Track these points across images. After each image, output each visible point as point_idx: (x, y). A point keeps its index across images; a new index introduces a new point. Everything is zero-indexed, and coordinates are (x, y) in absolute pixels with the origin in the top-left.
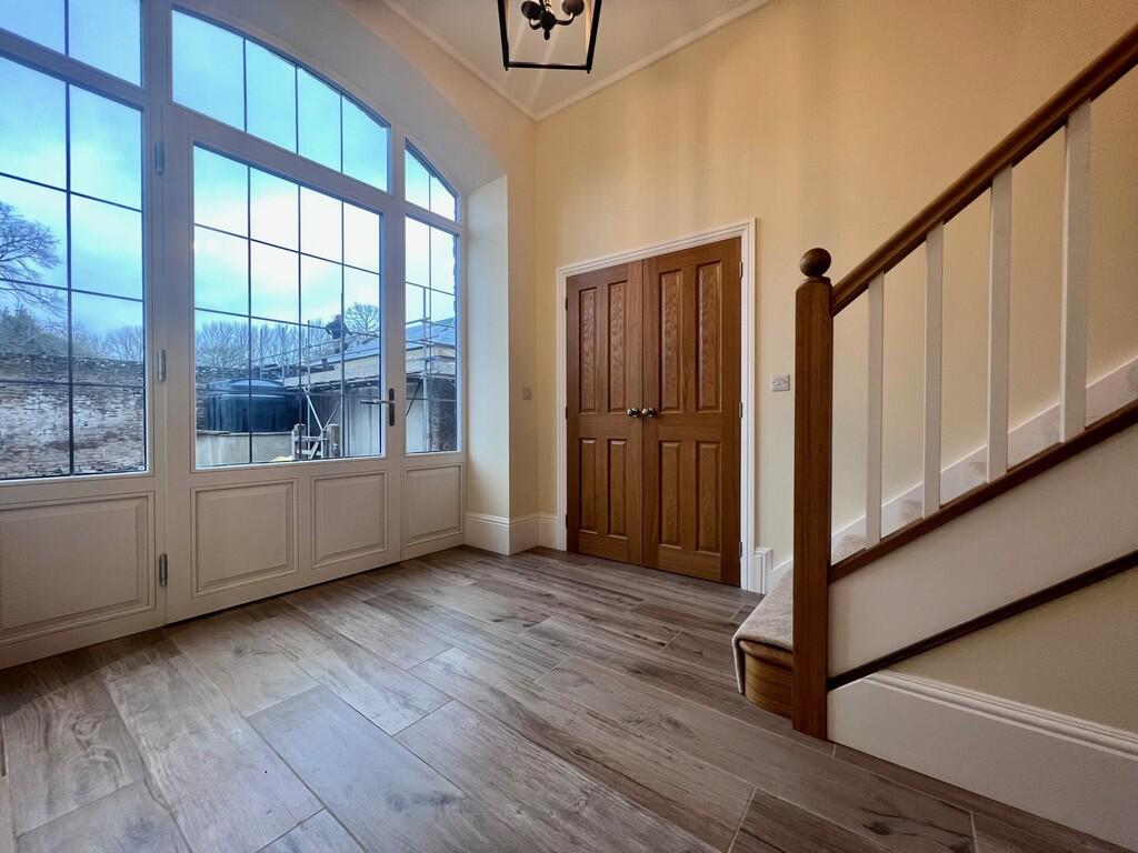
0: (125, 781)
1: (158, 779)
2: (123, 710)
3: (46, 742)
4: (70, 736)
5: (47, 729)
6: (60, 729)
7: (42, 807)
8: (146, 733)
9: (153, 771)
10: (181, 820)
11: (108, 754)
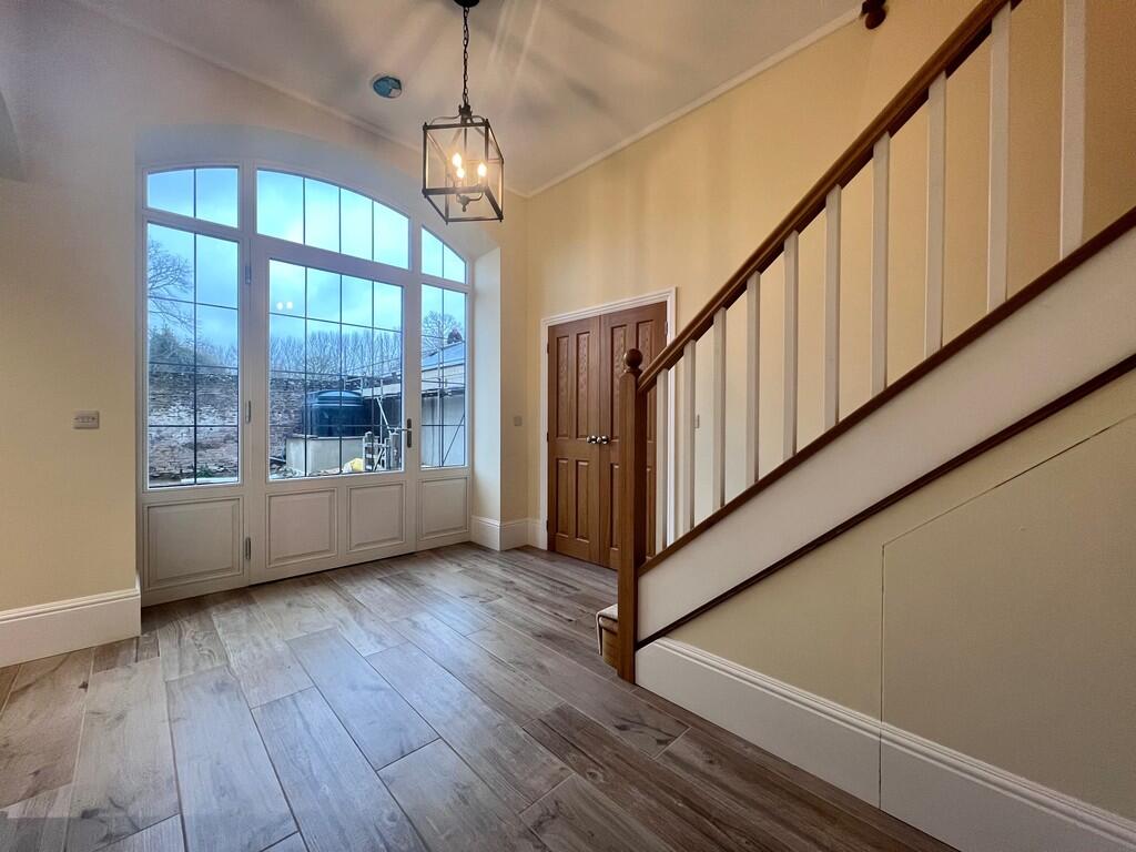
0: (218, 664)
1: (233, 666)
2: (220, 631)
3: (179, 642)
4: (191, 641)
5: (180, 637)
6: (187, 638)
7: (177, 671)
8: (230, 643)
9: (231, 660)
10: (242, 684)
11: (210, 651)
